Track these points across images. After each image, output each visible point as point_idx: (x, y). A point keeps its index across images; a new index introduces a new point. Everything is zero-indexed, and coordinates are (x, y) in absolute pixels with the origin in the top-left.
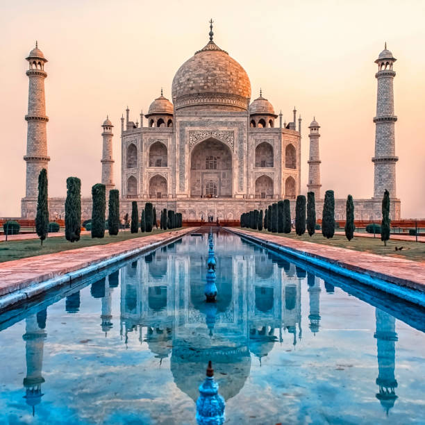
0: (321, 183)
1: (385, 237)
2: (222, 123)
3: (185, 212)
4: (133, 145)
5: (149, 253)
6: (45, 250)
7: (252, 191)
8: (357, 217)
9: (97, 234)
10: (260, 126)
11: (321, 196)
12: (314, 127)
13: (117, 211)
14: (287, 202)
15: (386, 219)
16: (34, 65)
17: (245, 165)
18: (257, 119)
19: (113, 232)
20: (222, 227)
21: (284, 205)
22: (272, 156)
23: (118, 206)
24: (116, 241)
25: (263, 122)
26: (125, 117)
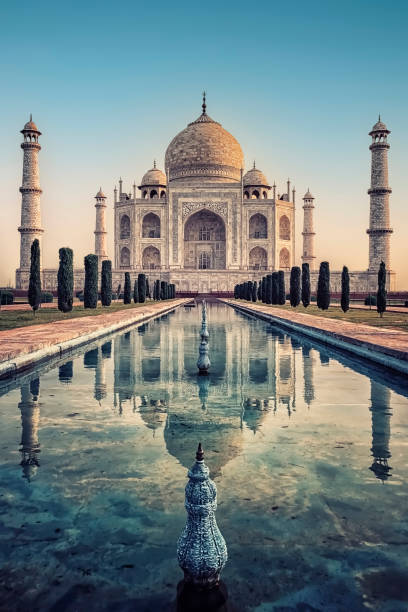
0: (314, 255)
1: (381, 309)
2: (214, 195)
3: (178, 283)
4: (126, 216)
5: (141, 324)
6: (37, 321)
7: (246, 262)
8: (352, 289)
9: (89, 304)
10: (254, 197)
11: (315, 267)
12: (308, 198)
13: (110, 282)
14: (281, 273)
15: (382, 291)
16: (28, 139)
17: (238, 236)
18: (251, 190)
19: (106, 303)
20: (215, 298)
21: (278, 277)
22: (266, 227)
23: (110, 277)
24: (108, 312)
25: (257, 193)
26: (118, 189)
